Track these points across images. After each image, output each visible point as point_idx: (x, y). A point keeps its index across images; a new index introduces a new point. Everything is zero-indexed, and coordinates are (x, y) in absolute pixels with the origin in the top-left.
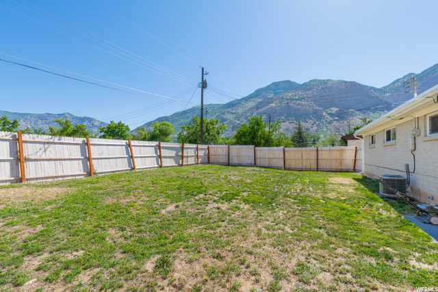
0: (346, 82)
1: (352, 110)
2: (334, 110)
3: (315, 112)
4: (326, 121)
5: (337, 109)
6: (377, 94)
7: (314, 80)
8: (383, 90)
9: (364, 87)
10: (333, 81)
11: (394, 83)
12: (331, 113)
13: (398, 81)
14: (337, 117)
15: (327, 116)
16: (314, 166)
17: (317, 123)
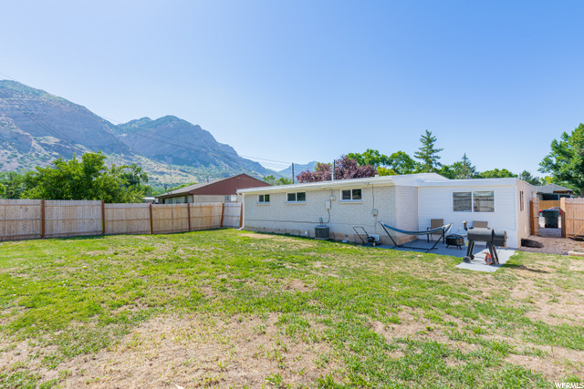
0: (71, 104)
1: (80, 146)
2: (52, 140)
3: (16, 137)
4: (37, 155)
5: (58, 140)
6: (112, 131)
7: (14, 83)
8: (119, 128)
9: (96, 117)
10: (49, 95)
11: (131, 123)
12: (46, 145)
13: (134, 121)
14: (56, 151)
15: (38, 147)
16: (186, 226)
17: (20, 156)
